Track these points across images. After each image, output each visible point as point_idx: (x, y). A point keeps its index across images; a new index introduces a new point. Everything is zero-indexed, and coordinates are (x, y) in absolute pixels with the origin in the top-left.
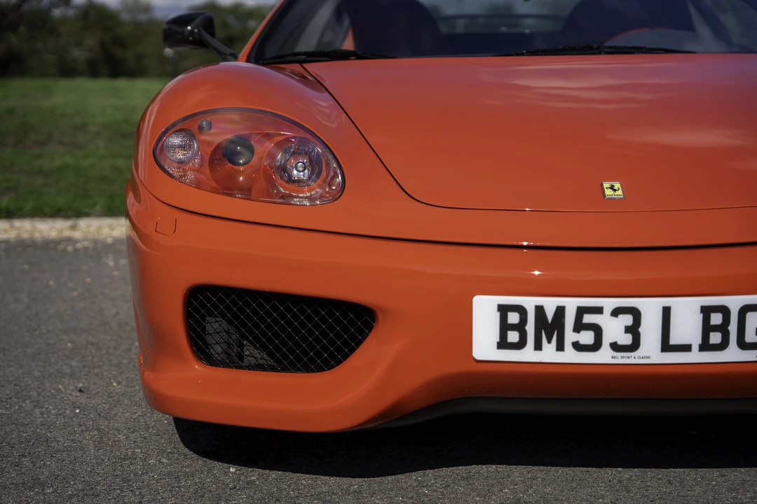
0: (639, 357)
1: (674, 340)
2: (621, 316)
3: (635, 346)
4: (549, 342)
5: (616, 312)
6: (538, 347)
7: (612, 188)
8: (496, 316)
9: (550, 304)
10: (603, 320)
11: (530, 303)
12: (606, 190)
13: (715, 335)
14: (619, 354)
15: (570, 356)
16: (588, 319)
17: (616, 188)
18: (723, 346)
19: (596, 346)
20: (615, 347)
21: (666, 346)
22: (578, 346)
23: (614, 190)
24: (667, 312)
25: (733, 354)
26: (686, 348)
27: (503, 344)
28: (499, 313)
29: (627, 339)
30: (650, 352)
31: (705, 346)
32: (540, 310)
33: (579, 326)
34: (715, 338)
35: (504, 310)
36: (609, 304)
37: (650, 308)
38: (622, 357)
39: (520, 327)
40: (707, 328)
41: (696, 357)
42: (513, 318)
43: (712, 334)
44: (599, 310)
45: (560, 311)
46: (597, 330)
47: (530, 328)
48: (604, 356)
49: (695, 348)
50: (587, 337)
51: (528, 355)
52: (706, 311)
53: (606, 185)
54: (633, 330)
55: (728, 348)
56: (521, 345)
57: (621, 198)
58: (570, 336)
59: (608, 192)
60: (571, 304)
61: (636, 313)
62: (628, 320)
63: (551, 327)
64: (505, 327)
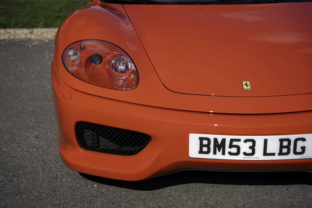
0: (255, 158)
1: (268, 151)
2: (248, 143)
3: (253, 153)
4: (219, 151)
5: (246, 141)
6: (215, 153)
7: (246, 84)
8: (198, 142)
9: (220, 138)
10: (241, 144)
11: (212, 137)
12: (244, 85)
13: (284, 150)
14: (247, 157)
15: (227, 157)
16: (234, 143)
17: (248, 85)
18: (288, 153)
19: (238, 153)
20: (245, 154)
21: (265, 154)
22: (230, 153)
23: (247, 86)
24: (266, 141)
25: (292, 156)
26: (273, 154)
27: (201, 152)
28: (199, 140)
29: (250, 151)
30: (259, 156)
31: (281, 153)
32: (216, 140)
33: (231, 146)
34: (285, 150)
35: (201, 139)
36: (243, 138)
37: (259, 140)
38: (248, 158)
39: (208, 146)
40: (282, 147)
41: (277, 157)
42: (205, 142)
43: (283, 149)
44: (239, 140)
45: (224, 140)
46: (238, 148)
47: (212, 146)
48: (241, 157)
49: (277, 154)
50: (234, 150)
51: (211, 156)
52: (281, 141)
53: (244, 83)
54: (253, 148)
55: (290, 154)
56: (208, 152)
57: (250, 90)
58: (227, 150)
59: (245, 87)
60: (228, 138)
61: (254, 142)
62: (250, 144)
63: (220, 146)
64: (202, 146)
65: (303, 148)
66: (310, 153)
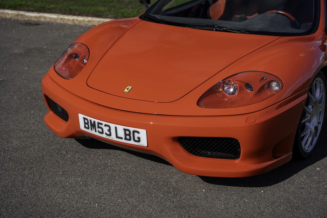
1: (118, 136)
2: (106, 127)
3: (110, 135)
4: (93, 129)
5: (106, 125)
6: (91, 130)
8: (83, 120)
9: (93, 120)
10: (103, 126)
11: (89, 118)
13: (128, 137)
16: (100, 126)
18: (129, 140)
19: (102, 133)
20: (106, 134)
22: (99, 132)
24: (116, 128)
25: (132, 142)
26: (121, 138)
27: (85, 127)
29: (108, 133)
30: (113, 137)
31: (126, 139)
32: (90, 120)
33: (99, 127)
36: (104, 123)
37: (113, 126)
38: (108, 137)
39: (88, 124)
40: (126, 135)
41: (123, 141)
42: (86, 121)
44: (102, 124)
45: (94, 122)
46: (102, 129)
47: (90, 125)
48: (104, 136)
49: (124, 139)
50: (100, 130)
51: (89, 131)
52: (125, 130)
53: (127, 87)
54: (109, 130)
56: (88, 128)
57: (127, 93)
58: (97, 129)
59: (126, 90)
60: (96, 121)
62: (108, 128)
63: (93, 125)
65: (139, 138)
66: (144, 143)
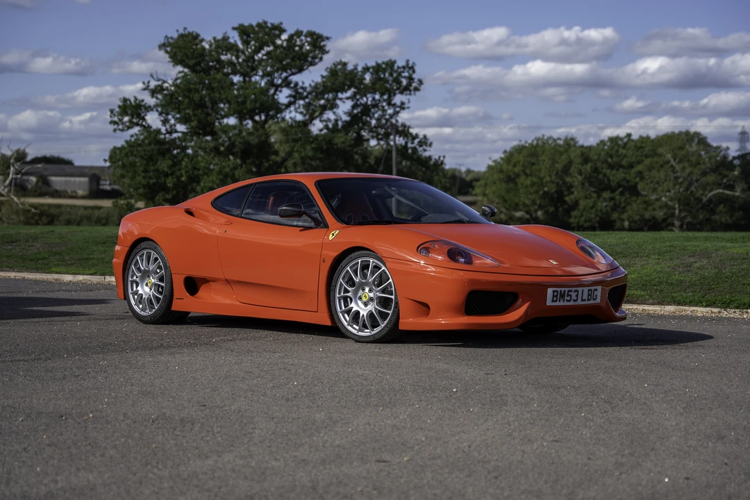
1: (583, 298)
3: (576, 300)
4: (562, 300)
6: (560, 301)
8: (552, 293)
9: (563, 289)
10: (572, 293)
11: (559, 289)
13: (589, 297)
15: (566, 303)
16: (570, 293)
18: (590, 300)
19: (570, 301)
20: (574, 300)
21: (582, 300)
22: (567, 301)
24: (583, 291)
25: (592, 302)
26: (585, 300)
27: (553, 301)
29: (575, 298)
30: (579, 302)
31: (588, 300)
32: (561, 292)
33: (568, 295)
35: (554, 291)
36: (573, 289)
37: (580, 289)
38: (575, 303)
39: (556, 296)
40: (589, 295)
41: (586, 302)
42: (556, 294)
44: (571, 291)
45: (565, 291)
46: (571, 296)
47: (558, 296)
48: (572, 303)
50: (569, 298)
51: (557, 304)
52: (589, 290)
54: (577, 296)
56: (556, 301)
58: (566, 298)
60: (567, 289)
61: (577, 291)
62: (576, 293)
63: (562, 296)
64: (554, 296)
65: (596, 296)
66: (598, 300)
